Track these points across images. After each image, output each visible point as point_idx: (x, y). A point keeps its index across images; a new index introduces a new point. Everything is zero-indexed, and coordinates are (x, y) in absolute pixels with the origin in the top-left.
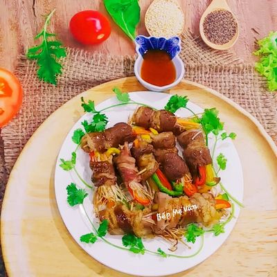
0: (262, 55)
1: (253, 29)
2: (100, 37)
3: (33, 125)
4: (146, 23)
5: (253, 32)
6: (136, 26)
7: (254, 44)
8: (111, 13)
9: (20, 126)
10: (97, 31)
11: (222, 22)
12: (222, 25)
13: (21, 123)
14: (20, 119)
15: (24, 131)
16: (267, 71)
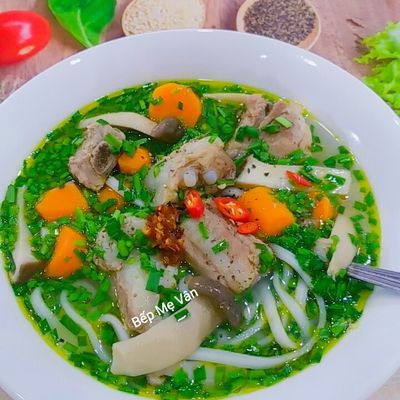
0: (376, 62)
1: (351, 21)
2: (24, 52)
4: (125, 22)
5: (350, 25)
6: (105, 29)
7: (355, 45)
8: (57, 12)
10: (21, 42)
11: (283, 13)
12: (284, 17)
16: (391, 92)
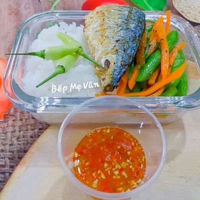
3: (30, 133)
9: (9, 134)
13: (11, 129)
14: (10, 122)
15: (15, 142)
